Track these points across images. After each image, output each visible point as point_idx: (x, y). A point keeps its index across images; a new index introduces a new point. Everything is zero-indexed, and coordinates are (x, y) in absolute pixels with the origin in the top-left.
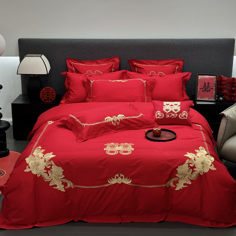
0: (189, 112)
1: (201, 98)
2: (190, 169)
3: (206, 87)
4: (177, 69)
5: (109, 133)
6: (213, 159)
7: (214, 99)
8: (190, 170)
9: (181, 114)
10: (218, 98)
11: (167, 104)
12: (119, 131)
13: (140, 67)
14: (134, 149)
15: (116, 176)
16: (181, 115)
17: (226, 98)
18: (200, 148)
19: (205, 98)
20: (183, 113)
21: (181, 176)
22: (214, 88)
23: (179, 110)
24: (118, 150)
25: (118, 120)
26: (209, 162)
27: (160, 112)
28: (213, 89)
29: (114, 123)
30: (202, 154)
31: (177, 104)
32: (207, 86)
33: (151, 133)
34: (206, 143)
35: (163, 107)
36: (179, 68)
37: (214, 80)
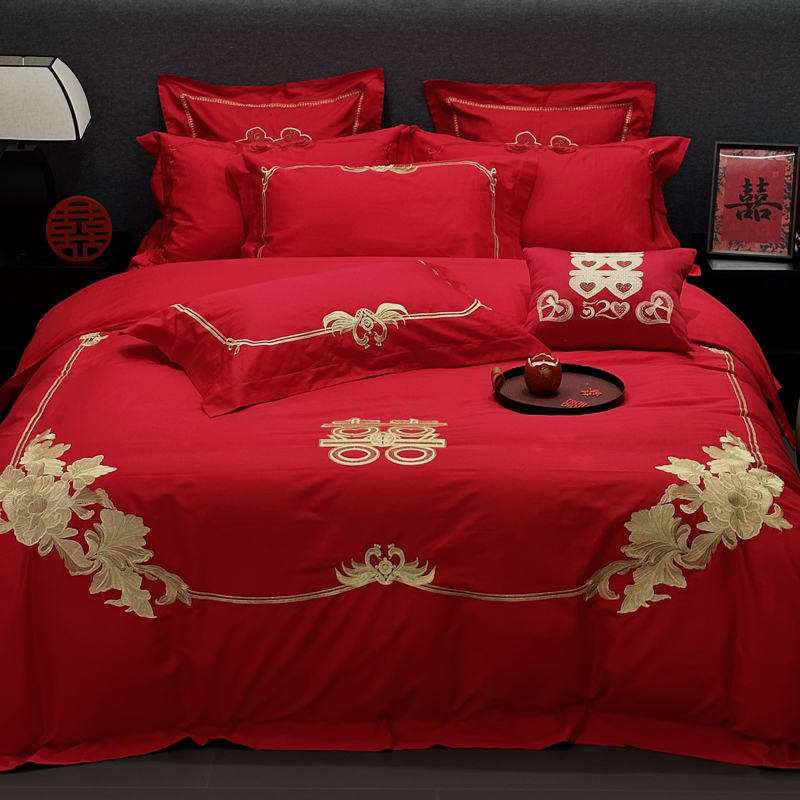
0: (679, 294)
1: (731, 244)
2: (682, 523)
3: (754, 200)
4: (632, 123)
5: (340, 380)
6: (778, 484)
7: (786, 250)
8: (680, 530)
9: (643, 304)
11: (585, 263)
12: (385, 371)
13: (474, 113)
14: (448, 444)
15: (369, 554)
16: (647, 307)
18: (723, 439)
19: (749, 245)
20: (652, 299)
21: (642, 556)
22: (788, 202)
23: (637, 285)
24: (381, 446)
25: (378, 328)
26: (760, 496)
27: (556, 295)
28: (781, 209)
29: (361, 337)
30: (732, 464)
31: (628, 263)
32: (756, 197)
33: (520, 383)
34: (749, 423)
35: (571, 273)
36: (638, 117)
37: (787, 168)
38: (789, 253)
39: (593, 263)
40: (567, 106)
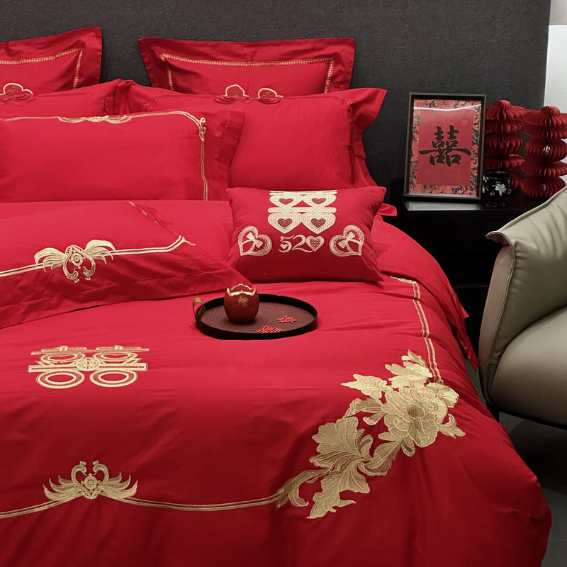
0: (370, 228)
1: (425, 187)
2: (365, 434)
3: (445, 147)
4: (333, 77)
5: (51, 312)
6: (452, 396)
7: (475, 192)
8: (363, 440)
9: (337, 237)
10: (490, 185)
11: (283, 201)
12: (95, 303)
13: (186, 68)
14: (149, 367)
15: (75, 471)
16: (339, 241)
17: (519, 187)
18: (404, 358)
19: (442, 188)
20: (345, 232)
21: (329, 465)
22: (476, 148)
23: (330, 220)
25: (87, 264)
26: (436, 407)
27: (256, 231)
28: (470, 154)
29: (71, 272)
30: (411, 379)
31: (323, 200)
32: (447, 143)
33: (220, 313)
34: (430, 344)
35: (270, 210)
36: (340, 71)
37: (475, 117)
38: (477, 195)
39: (291, 200)
40: (274, 61)
